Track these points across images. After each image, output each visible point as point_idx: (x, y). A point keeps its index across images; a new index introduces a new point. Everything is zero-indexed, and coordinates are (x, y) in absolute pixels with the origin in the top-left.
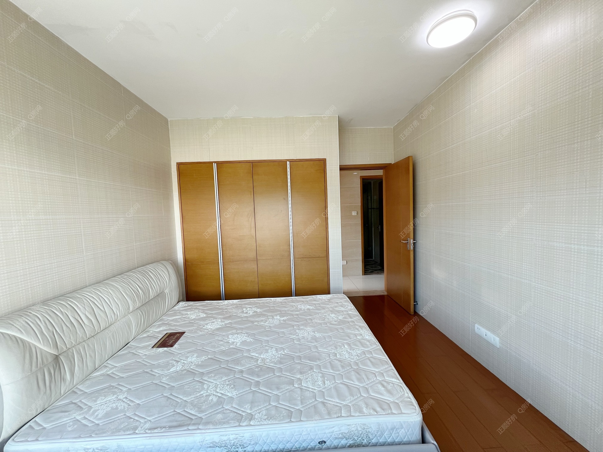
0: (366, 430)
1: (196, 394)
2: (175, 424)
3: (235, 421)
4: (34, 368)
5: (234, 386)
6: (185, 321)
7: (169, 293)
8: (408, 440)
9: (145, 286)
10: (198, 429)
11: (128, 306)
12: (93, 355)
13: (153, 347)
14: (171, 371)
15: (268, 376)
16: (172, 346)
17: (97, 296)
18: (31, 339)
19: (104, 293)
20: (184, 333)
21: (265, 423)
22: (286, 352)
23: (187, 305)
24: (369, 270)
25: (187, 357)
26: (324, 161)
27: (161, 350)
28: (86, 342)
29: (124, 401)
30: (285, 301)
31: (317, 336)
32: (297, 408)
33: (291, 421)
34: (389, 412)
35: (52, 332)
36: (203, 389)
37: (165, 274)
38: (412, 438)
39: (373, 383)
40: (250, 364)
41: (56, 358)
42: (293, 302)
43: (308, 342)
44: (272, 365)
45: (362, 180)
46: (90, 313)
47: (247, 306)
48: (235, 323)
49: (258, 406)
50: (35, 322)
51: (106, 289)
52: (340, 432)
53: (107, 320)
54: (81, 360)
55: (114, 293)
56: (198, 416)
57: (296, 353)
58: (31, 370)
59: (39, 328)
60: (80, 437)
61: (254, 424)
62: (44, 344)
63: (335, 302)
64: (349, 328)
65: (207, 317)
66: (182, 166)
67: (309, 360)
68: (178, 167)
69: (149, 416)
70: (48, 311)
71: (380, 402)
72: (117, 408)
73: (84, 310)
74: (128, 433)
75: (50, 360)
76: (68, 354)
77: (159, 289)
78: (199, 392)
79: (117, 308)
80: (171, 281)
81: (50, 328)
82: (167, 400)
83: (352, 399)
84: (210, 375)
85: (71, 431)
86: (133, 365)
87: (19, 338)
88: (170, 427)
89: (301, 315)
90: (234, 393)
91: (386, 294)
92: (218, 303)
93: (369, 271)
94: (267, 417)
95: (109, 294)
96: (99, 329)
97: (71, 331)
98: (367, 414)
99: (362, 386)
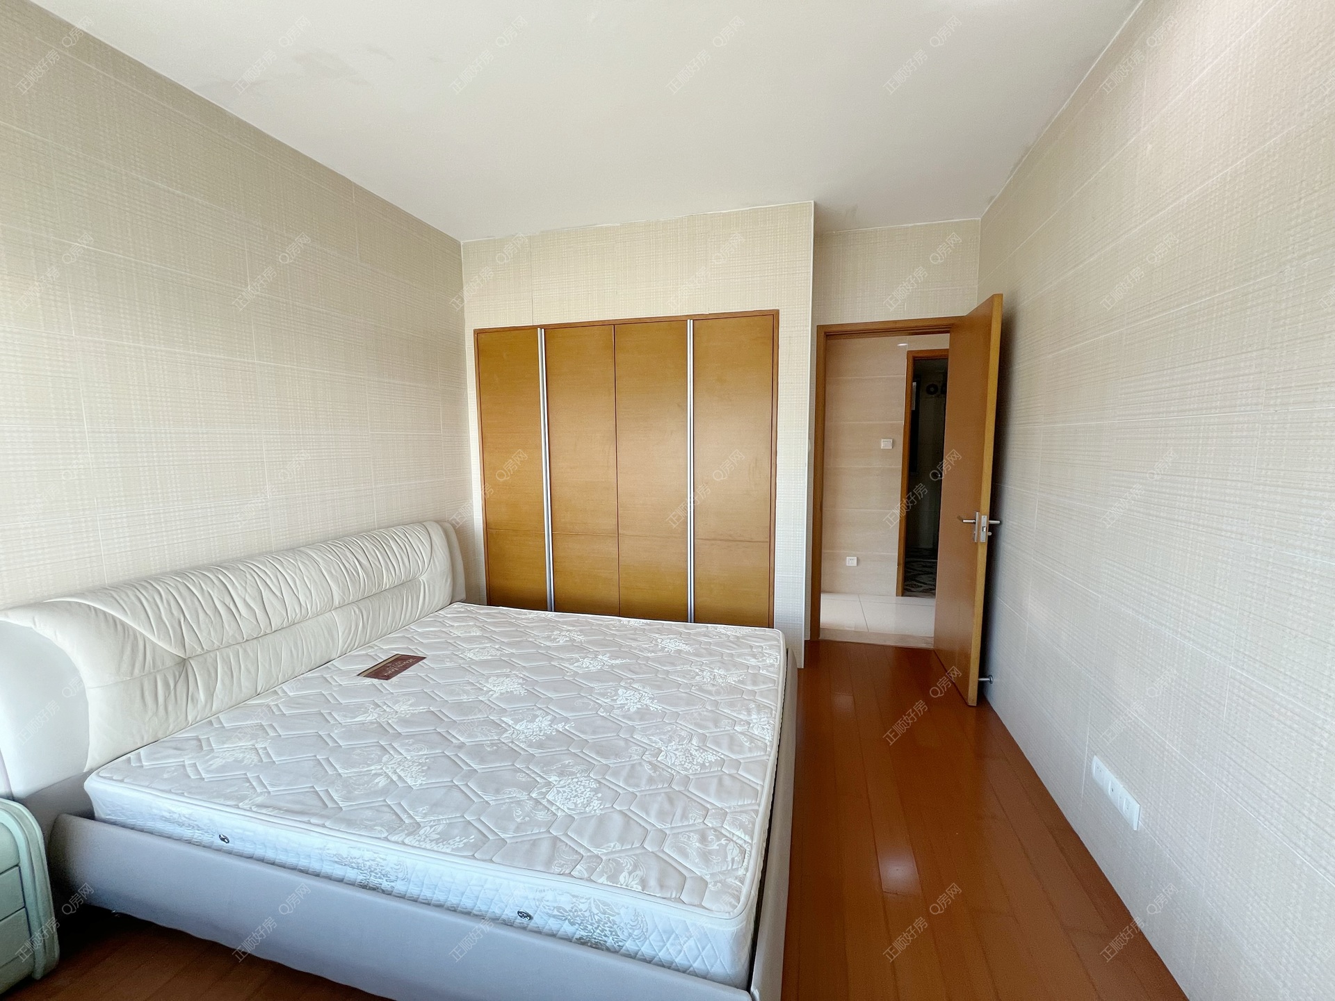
0: (608, 917)
1: (363, 767)
2: (297, 807)
3: (383, 830)
4: (137, 671)
5: (429, 768)
6: (439, 637)
7: (427, 582)
8: (703, 967)
9: (374, 564)
10: (324, 826)
11: (329, 596)
12: (253, 670)
13: (358, 675)
14: (356, 720)
15: (499, 765)
16: (388, 678)
17: (273, 571)
18: (140, 626)
19: (288, 568)
20: (425, 658)
21: (428, 847)
22: (568, 729)
23: (463, 610)
24: (921, 586)
25: (397, 702)
26: (774, 316)
27: (369, 681)
28: (242, 646)
29: (258, 753)
30: (646, 627)
31: (652, 709)
32: (503, 836)
33: (473, 855)
34: (671, 895)
35: (177, 621)
36: (379, 761)
37: (422, 547)
38: (712, 966)
39: (687, 829)
40: (486, 735)
41: (183, 663)
42: (659, 631)
43: (624, 717)
44: (523, 747)
45: (911, 361)
46: (254, 599)
47: (565, 626)
48: (520, 656)
49: (439, 814)
50: (151, 600)
51: (293, 560)
52: (556, 905)
53: (285, 614)
54: (230, 673)
55: (307, 569)
56: (338, 804)
57: (584, 732)
58: (132, 674)
59: (156, 609)
60: (170, 792)
61: (409, 844)
62: (159, 634)
63: (747, 644)
64: (731, 705)
65: (483, 637)
66: (483, 336)
67: (598, 753)
68: (476, 338)
69: (272, 785)
70: (179, 585)
71: (666, 867)
72: (242, 761)
73: (244, 591)
74: (229, 803)
75: (169, 663)
76: (206, 660)
77: (405, 573)
78: (369, 765)
79: (307, 598)
80: (434, 560)
81: (176, 612)
82: (314, 767)
83: (618, 847)
84: (407, 741)
85: (166, 779)
86: (311, 697)
87: (120, 620)
88: (289, 811)
89: (654, 660)
90: (419, 782)
91: (931, 647)
92: (520, 614)
93: (921, 589)
94: (439, 836)
95: (298, 571)
96: (269, 628)
97: (212, 622)
98: (621, 885)
99: (659, 827)
